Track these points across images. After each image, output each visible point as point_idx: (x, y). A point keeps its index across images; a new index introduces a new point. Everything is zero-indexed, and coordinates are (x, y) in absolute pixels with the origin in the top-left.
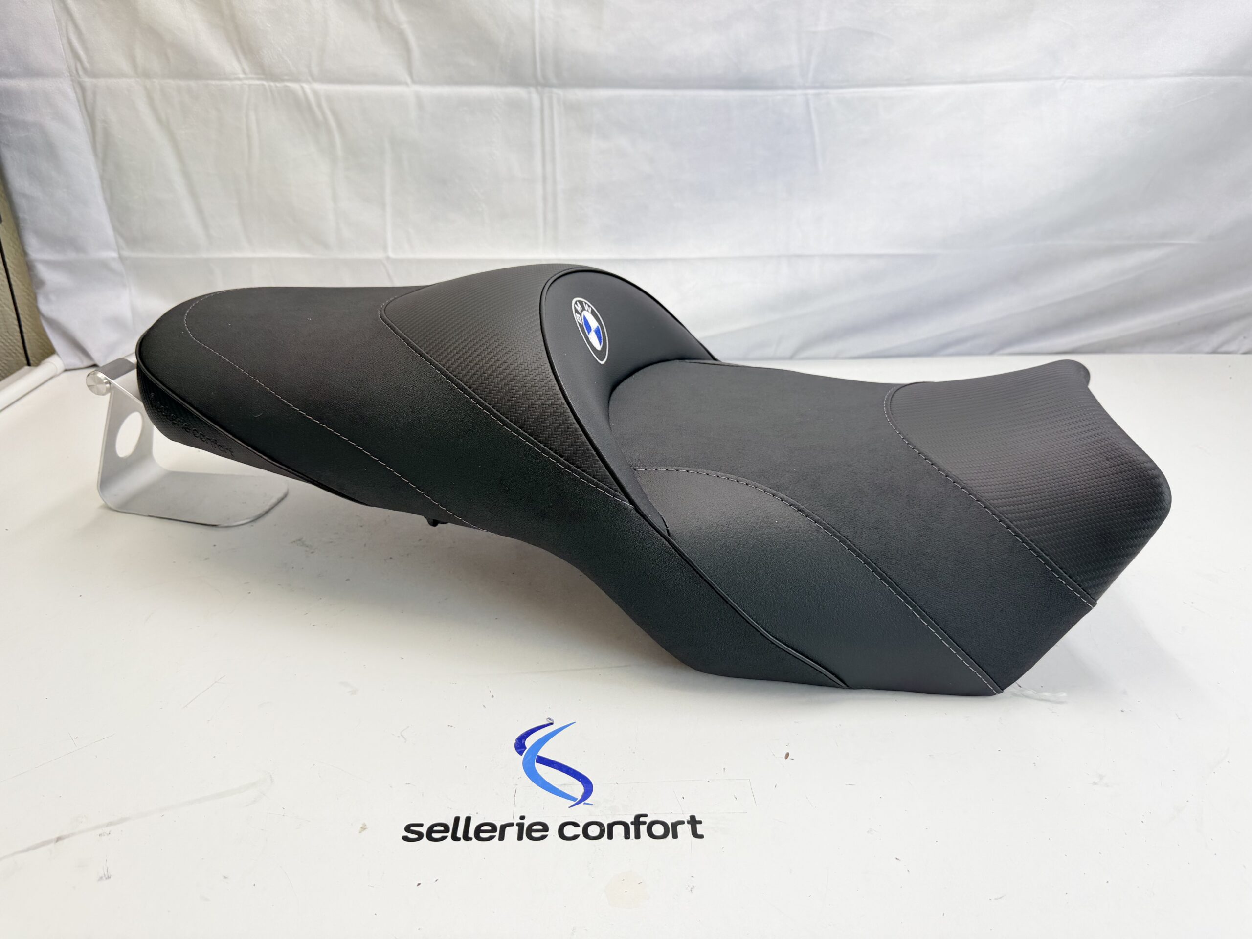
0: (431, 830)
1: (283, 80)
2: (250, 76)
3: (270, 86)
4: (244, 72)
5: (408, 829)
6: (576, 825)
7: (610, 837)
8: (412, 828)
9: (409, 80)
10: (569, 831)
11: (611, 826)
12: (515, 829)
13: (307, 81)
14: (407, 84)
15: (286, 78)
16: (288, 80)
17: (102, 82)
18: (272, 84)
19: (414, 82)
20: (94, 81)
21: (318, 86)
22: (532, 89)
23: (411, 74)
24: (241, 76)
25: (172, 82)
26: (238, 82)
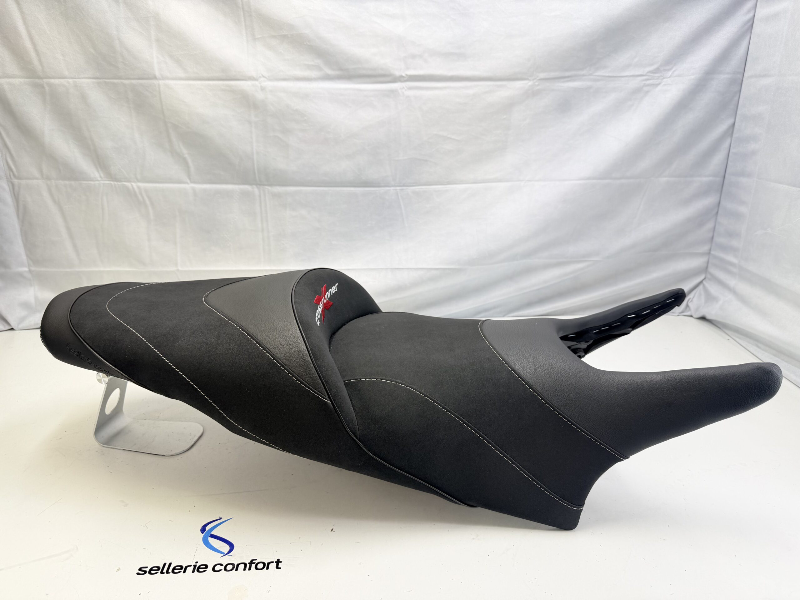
0: (151, 569)
1: (121, 181)
2: (104, 179)
3: (115, 184)
4: (101, 177)
5: (140, 570)
6: (221, 565)
7: (237, 570)
8: (142, 569)
9: (189, 181)
10: (217, 568)
11: (238, 565)
12: (192, 567)
13: (134, 182)
14: (187, 183)
15: (123, 180)
16: (125, 181)
17: (23, 182)
18: (116, 183)
19: (192, 182)
20: (19, 181)
21: (141, 185)
22: (254, 186)
23: (190, 179)
24: (99, 179)
25: (62, 182)
26: (98, 182)
